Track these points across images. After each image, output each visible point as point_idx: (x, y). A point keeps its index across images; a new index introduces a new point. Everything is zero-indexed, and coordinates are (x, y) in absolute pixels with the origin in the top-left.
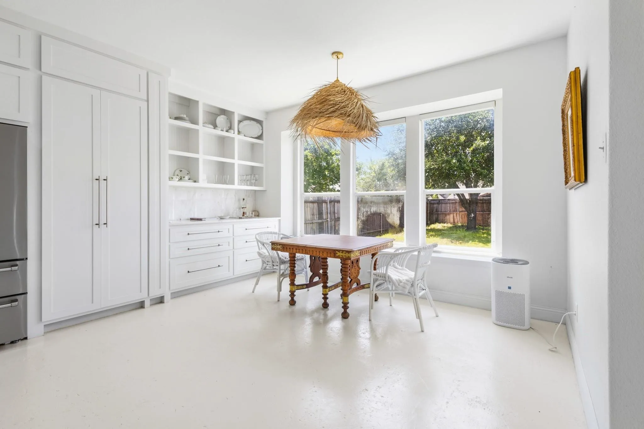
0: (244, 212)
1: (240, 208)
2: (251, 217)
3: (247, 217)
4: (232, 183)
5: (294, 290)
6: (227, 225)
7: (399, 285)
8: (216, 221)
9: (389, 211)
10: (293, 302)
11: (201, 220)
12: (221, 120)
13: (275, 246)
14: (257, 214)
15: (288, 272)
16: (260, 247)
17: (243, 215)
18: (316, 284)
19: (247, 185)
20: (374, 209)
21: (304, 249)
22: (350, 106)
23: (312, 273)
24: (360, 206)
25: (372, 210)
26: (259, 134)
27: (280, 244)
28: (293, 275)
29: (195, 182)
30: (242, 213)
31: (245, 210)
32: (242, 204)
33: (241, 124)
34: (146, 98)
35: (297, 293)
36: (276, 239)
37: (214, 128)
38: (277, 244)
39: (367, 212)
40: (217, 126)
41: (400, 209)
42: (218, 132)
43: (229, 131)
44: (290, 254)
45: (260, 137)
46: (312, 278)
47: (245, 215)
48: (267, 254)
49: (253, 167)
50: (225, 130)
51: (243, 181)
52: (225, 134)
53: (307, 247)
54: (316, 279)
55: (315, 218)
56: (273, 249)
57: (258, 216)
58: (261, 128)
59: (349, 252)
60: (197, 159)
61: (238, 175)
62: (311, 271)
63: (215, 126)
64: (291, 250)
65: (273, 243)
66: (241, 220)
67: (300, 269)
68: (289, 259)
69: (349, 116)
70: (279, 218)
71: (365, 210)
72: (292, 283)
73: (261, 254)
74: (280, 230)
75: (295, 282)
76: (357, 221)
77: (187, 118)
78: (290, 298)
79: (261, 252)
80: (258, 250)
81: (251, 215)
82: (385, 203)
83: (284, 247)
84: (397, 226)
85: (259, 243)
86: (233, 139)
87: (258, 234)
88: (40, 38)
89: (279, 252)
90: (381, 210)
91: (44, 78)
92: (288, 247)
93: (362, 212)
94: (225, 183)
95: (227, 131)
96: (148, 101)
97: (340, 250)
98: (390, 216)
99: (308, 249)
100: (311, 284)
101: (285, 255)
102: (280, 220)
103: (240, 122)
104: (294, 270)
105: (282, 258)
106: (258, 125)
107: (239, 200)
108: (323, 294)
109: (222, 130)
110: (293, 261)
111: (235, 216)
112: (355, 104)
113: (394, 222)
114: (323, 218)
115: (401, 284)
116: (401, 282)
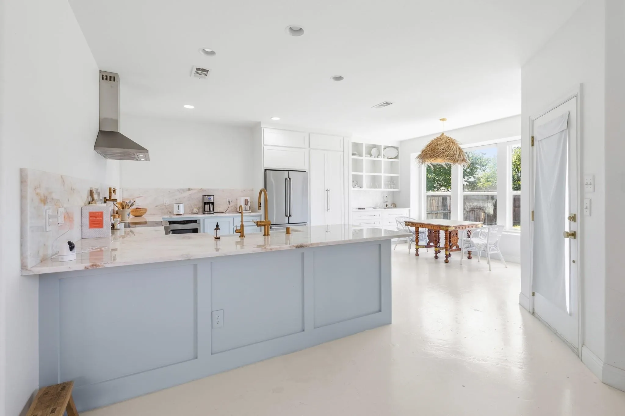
0: (387, 205)
1: (384, 203)
2: (391, 208)
3: (389, 208)
4: (381, 187)
5: (418, 248)
6: (379, 212)
7: (477, 246)
8: (372, 209)
9: (486, 205)
10: (417, 255)
11: (364, 209)
12: (374, 151)
13: (407, 223)
14: (395, 206)
15: (415, 239)
16: (398, 224)
17: (387, 207)
18: (431, 246)
19: (389, 188)
20: (475, 204)
21: (424, 225)
22: (448, 151)
23: (429, 240)
24: (465, 201)
25: (474, 205)
26: (396, 156)
27: (410, 223)
28: (417, 240)
29: (361, 188)
30: (386, 205)
31: (387, 203)
32: (386, 199)
33: (385, 150)
34: (343, 150)
35: (420, 250)
36: (407, 220)
37: (370, 157)
38: (408, 222)
39: (470, 206)
40: (372, 155)
41: (494, 204)
42: (372, 158)
43: (379, 156)
44: (416, 228)
45: (396, 158)
46: (429, 243)
47: (388, 207)
48: (403, 229)
49: (392, 177)
50: (376, 156)
51: (387, 186)
52: (376, 159)
53: (425, 224)
54: (432, 244)
55: (440, 209)
56: (406, 225)
57: (395, 207)
58: (397, 152)
59: (447, 227)
60: (362, 175)
61: (384, 182)
62: (428, 239)
63: (371, 155)
64: (416, 226)
65: (406, 222)
66: (385, 209)
67: (422, 238)
68: (415, 231)
69: (448, 156)
70: (409, 209)
71: (469, 204)
72: (417, 244)
73: (399, 229)
74: (410, 216)
75: (419, 244)
76: (464, 211)
77: (357, 154)
78: (416, 252)
79: (399, 228)
80: (397, 226)
81: (391, 206)
82: (483, 200)
83: (412, 224)
84: (492, 215)
85: (398, 223)
86: (381, 161)
87: (397, 217)
88: (310, 134)
89: (409, 227)
90: (481, 204)
91: (311, 150)
92: (415, 224)
93: (467, 206)
94: (376, 188)
95: (377, 157)
96: (344, 151)
97: (443, 226)
98: (487, 208)
99: (426, 225)
100: (428, 246)
101: (413, 229)
102: (410, 210)
103: (385, 149)
104: (418, 237)
105: (411, 231)
106: (395, 149)
107: (384, 197)
108: (435, 251)
109: (375, 157)
110: (417, 233)
111: (381, 207)
112: (451, 149)
113: (489, 213)
114: (447, 210)
115: (479, 245)
116: (479, 244)
